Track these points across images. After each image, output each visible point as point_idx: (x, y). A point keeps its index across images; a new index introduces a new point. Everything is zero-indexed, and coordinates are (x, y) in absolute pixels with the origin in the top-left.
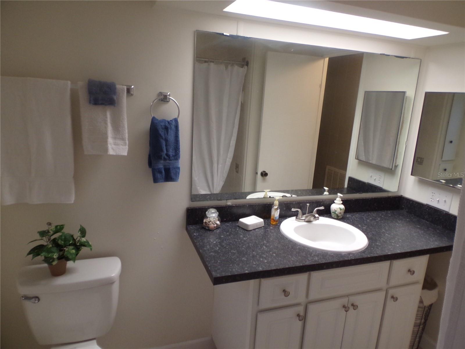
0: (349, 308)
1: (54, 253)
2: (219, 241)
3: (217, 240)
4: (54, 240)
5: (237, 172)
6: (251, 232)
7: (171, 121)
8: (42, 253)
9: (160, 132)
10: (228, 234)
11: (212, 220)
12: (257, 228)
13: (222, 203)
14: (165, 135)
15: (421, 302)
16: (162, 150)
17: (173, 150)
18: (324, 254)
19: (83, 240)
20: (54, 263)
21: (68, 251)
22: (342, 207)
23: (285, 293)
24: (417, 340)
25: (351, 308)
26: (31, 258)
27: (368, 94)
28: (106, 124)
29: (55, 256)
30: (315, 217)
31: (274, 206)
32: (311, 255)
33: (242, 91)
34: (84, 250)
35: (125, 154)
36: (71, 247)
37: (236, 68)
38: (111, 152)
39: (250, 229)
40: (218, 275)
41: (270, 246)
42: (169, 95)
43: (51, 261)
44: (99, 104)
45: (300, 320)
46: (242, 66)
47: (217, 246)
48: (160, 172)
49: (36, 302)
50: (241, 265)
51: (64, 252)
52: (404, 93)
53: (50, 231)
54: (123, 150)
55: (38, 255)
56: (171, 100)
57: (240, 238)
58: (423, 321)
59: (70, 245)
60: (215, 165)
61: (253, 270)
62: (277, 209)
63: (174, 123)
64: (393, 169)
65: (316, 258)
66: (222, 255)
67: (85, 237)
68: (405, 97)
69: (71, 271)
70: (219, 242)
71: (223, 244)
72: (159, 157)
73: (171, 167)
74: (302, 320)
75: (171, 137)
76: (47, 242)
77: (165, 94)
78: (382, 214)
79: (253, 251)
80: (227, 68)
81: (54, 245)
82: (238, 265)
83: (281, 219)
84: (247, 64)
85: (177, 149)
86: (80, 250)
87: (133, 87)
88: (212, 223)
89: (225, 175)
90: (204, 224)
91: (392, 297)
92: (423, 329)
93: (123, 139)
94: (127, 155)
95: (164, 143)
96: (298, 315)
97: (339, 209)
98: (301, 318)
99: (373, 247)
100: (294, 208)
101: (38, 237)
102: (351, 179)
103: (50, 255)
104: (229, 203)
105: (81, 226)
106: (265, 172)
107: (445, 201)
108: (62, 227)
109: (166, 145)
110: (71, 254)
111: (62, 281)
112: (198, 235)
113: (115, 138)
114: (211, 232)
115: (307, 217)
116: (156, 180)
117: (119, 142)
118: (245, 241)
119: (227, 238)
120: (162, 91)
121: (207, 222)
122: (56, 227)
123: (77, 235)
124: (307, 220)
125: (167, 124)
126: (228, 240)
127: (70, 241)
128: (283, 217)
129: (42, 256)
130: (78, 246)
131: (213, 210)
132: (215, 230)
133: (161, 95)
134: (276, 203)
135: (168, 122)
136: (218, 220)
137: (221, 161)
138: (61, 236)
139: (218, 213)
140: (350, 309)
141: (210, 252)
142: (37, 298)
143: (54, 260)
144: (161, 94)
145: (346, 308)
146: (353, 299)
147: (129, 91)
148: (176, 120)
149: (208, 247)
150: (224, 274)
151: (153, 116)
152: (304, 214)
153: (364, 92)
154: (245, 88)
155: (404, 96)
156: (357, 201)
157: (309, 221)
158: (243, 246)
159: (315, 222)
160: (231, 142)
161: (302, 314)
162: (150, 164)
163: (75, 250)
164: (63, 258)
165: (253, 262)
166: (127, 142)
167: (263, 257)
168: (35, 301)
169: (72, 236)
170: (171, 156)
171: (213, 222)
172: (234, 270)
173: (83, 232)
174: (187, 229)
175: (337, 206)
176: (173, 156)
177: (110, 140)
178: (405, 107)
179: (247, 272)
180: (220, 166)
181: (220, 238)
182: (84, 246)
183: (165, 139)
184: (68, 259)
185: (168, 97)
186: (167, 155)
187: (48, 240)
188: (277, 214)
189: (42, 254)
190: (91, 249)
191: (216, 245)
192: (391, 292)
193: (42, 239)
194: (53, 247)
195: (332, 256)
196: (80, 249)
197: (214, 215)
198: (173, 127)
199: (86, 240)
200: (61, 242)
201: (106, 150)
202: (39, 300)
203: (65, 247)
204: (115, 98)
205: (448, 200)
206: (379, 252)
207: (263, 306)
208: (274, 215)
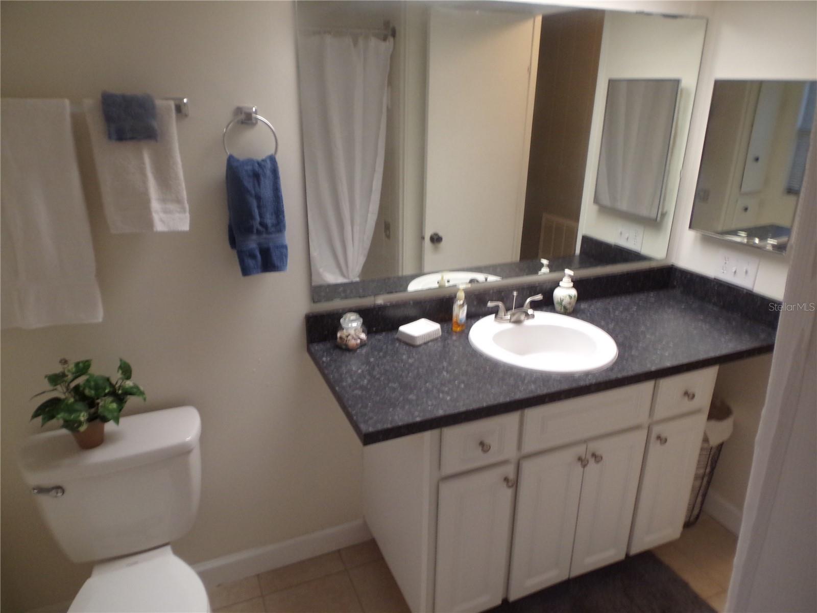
0: (588, 462)
1: (81, 411)
2: (368, 367)
3: (363, 367)
4: (77, 388)
5: (388, 237)
6: (421, 349)
7: (263, 160)
8: (58, 413)
9: (246, 184)
10: (381, 354)
11: (352, 332)
12: (430, 341)
13: (367, 302)
14: (254, 187)
15: (706, 440)
16: (253, 218)
17: (272, 214)
18: (545, 377)
19: (128, 384)
20: (83, 428)
21: (104, 407)
22: (574, 292)
23: (484, 446)
24: (699, 499)
25: (592, 461)
26: (40, 424)
27: (613, 84)
28: (144, 175)
29: (83, 417)
30: (527, 315)
31: (457, 301)
32: (523, 382)
33: (388, 86)
34: (131, 401)
35: (186, 227)
36: (110, 399)
37: (373, 42)
38: (159, 227)
39: (419, 342)
40: (371, 429)
41: (454, 370)
42: (256, 113)
43: (76, 425)
44: (126, 139)
45: (509, 487)
46: (385, 39)
47: (365, 378)
48: (253, 256)
49: (60, 494)
50: (407, 407)
51: (98, 409)
52: (677, 82)
53: (67, 373)
54: (182, 222)
55: (52, 417)
56: (259, 122)
57: (402, 360)
58: (708, 470)
59: (106, 395)
60: (348, 228)
61: (428, 416)
62: (462, 305)
63: (269, 165)
64: (659, 219)
65: (533, 387)
66: (374, 392)
67: (131, 379)
68: (679, 90)
69: (113, 438)
70: (367, 371)
71: (375, 373)
72: (249, 230)
73: (271, 245)
74: (512, 486)
75: (267, 192)
76: (64, 393)
77: (248, 111)
78: (640, 298)
79: (426, 382)
80: (356, 43)
81: (77, 397)
82: (403, 408)
83: (469, 320)
84: (394, 34)
85: (279, 212)
86: (126, 402)
87: (185, 100)
88: (353, 338)
89: (367, 243)
90: (338, 340)
91: (659, 438)
92: (709, 482)
93: (179, 201)
94: (190, 229)
95: (254, 204)
96: (506, 479)
97: (568, 297)
98: (510, 484)
99: (627, 360)
100: (492, 300)
101: (47, 385)
102: (586, 239)
103: (72, 417)
104: (380, 300)
105: (121, 360)
106: (436, 234)
107: (746, 272)
108: (87, 363)
109: (259, 207)
110: (111, 411)
111: (100, 456)
112: (330, 360)
113: (163, 200)
114: (351, 353)
115: (513, 315)
116: (246, 271)
117: (172, 206)
118: (411, 365)
119: (380, 362)
120: (241, 105)
121: (344, 336)
122: (77, 364)
123: (116, 377)
124: (514, 318)
125: (257, 168)
126: (382, 364)
127: (105, 389)
128: (473, 316)
129: (58, 419)
130: (120, 397)
131: (352, 316)
132: (358, 348)
133: (241, 113)
134: (461, 295)
135: (259, 163)
136: (363, 332)
137: (358, 219)
138: (88, 381)
139: (361, 320)
140: (590, 462)
141: (353, 391)
142: (60, 489)
143: (80, 424)
144: (239, 111)
145: (583, 461)
146: (594, 446)
147: (179, 109)
148: (272, 159)
149: (349, 381)
150: (380, 427)
151: (229, 153)
152: (508, 309)
153: (607, 82)
154: (392, 79)
155: (678, 87)
156: (598, 280)
157: (518, 322)
158: (408, 373)
159: (528, 323)
160: (374, 183)
161: (512, 476)
162: (233, 242)
163: (117, 403)
164: (98, 418)
165: (427, 402)
166: (187, 206)
167: (443, 392)
168: (57, 493)
169: (108, 380)
170: (270, 225)
171: (355, 336)
172: (396, 417)
173: (126, 371)
174: (309, 350)
175: (565, 292)
176: (273, 225)
177: (155, 205)
178: (679, 107)
179: (418, 419)
180: (357, 228)
181: (368, 363)
182: (131, 394)
183: (256, 196)
184: (105, 420)
185: (254, 115)
186: (262, 224)
187: (65, 390)
188: (462, 314)
189: (59, 416)
190: (145, 399)
191: (362, 376)
192: (656, 430)
193: (56, 389)
194: (76, 401)
195: (560, 382)
196: (125, 400)
197: (355, 325)
198: (268, 173)
199: (134, 383)
200: (89, 392)
201: (150, 223)
202: (63, 492)
203: (98, 399)
204: (155, 124)
205: (752, 269)
206: (636, 368)
207: (448, 470)
208: (457, 316)
